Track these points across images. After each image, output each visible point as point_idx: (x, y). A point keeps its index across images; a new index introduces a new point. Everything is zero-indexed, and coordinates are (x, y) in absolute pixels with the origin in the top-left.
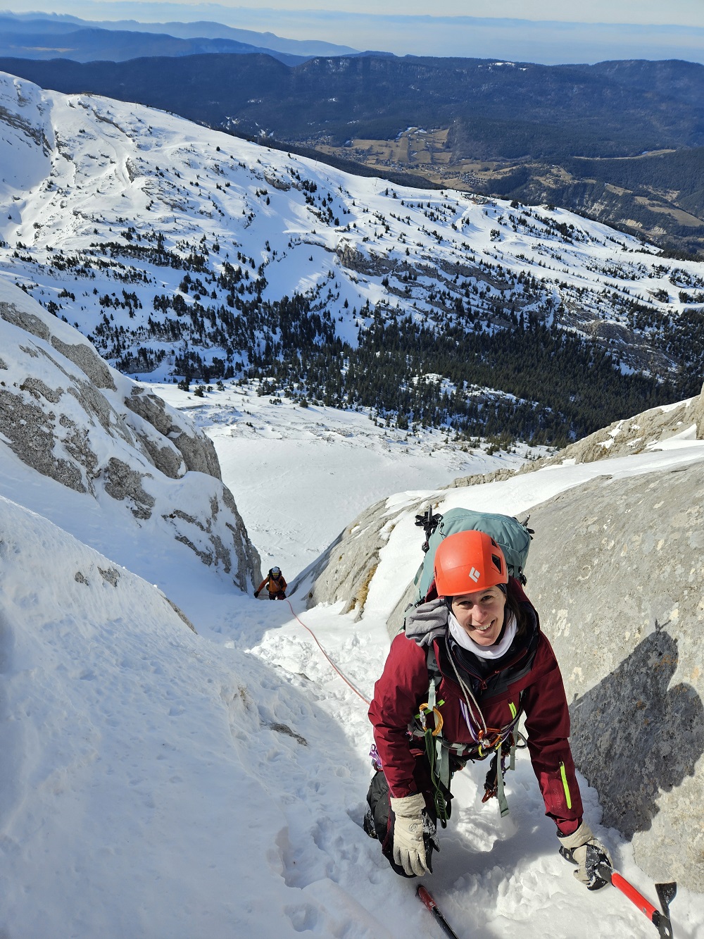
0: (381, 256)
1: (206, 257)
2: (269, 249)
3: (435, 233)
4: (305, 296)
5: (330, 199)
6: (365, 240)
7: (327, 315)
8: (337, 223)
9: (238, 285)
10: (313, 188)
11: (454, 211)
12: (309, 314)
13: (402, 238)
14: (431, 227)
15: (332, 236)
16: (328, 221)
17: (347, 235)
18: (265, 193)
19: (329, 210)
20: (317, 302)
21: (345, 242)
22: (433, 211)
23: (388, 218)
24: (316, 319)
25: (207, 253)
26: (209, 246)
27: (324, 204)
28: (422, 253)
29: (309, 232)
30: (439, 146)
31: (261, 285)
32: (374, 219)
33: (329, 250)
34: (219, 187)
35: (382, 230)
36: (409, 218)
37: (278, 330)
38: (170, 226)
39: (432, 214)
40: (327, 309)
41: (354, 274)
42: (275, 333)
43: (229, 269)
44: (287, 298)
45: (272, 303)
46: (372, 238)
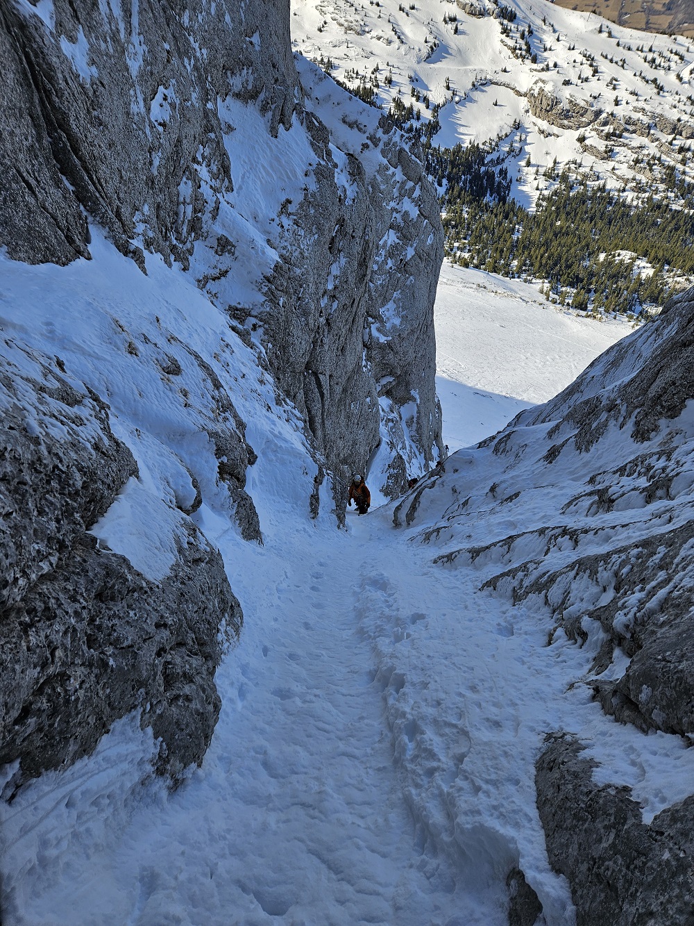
0: (582, 104)
1: (375, 90)
2: (448, 88)
3: (655, 81)
4: (481, 146)
5: (531, 32)
6: (567, 83)
7: (503, 173)
8: (534, 60)
9: (407, 126)
10: (512, 17)
11: (682, 58)
12: (483, 169)
13: (613, 84)
14: (651, 74)
15: (525, 75)
16: (523, 57)
17: (544, 75)
18: (453, 19)
19: (527, 44)
20: (494, 156)
21: (540, 84)
22: (656, 55)
23: (598, 57)
24: (490, 176)
25: (377, 86)
26: (381, 77)
27: (523, 37)
28: (635, 104)
29: (499, 69)
30: (659, 7)
31: (433, 128)
32: (580, 58)
33: (519, 94)
34: (401, 9)
35: (588, 72)
36: (624, 61)
37: (445, 181)
38: (340, 51)
39: (653, 60)
40: (504, 166)
41: (544, 125)
42: (440, 185)
43: (399, 104)
44: (460, 147)
45: (442, 149)
46: (575, 80)
